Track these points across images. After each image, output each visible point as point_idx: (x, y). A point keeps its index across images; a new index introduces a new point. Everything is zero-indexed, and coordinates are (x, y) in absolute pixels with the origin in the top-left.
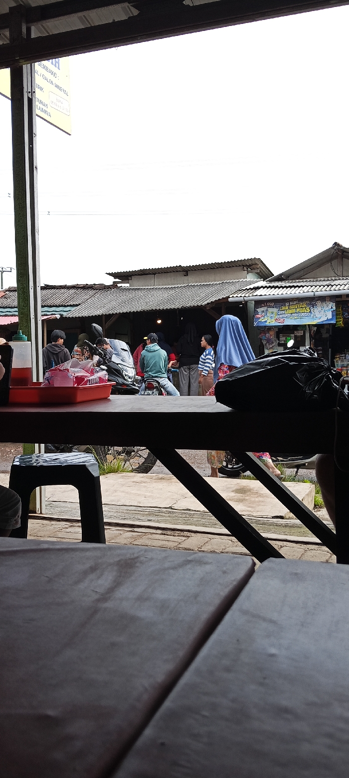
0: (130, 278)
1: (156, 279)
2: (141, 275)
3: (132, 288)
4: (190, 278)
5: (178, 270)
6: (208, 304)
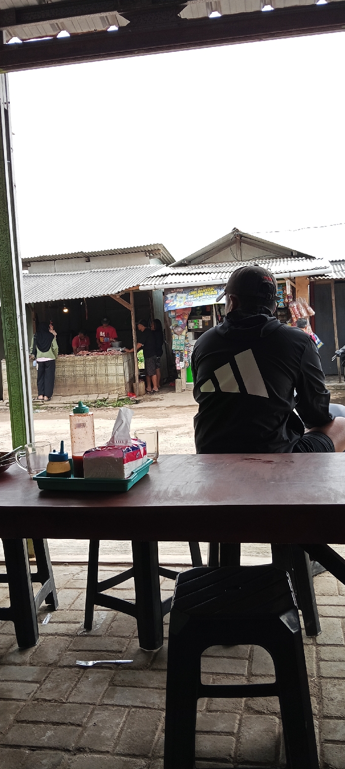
0: (28, 265)
1: (57, 265)
2: (41, 261)
3: (32, 275)
4: (91, 264)
5: (79, 255)
6: (119, 292)
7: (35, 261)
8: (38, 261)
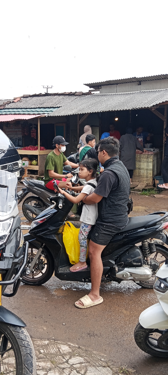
0: (100, 87)
1: (119, 88)
2: (108, 85)
3: (101, 94)
4: (142, 86)
5: (134, 80)
6: (154, 106)
7: (104, 85)
8: (106, 85)
